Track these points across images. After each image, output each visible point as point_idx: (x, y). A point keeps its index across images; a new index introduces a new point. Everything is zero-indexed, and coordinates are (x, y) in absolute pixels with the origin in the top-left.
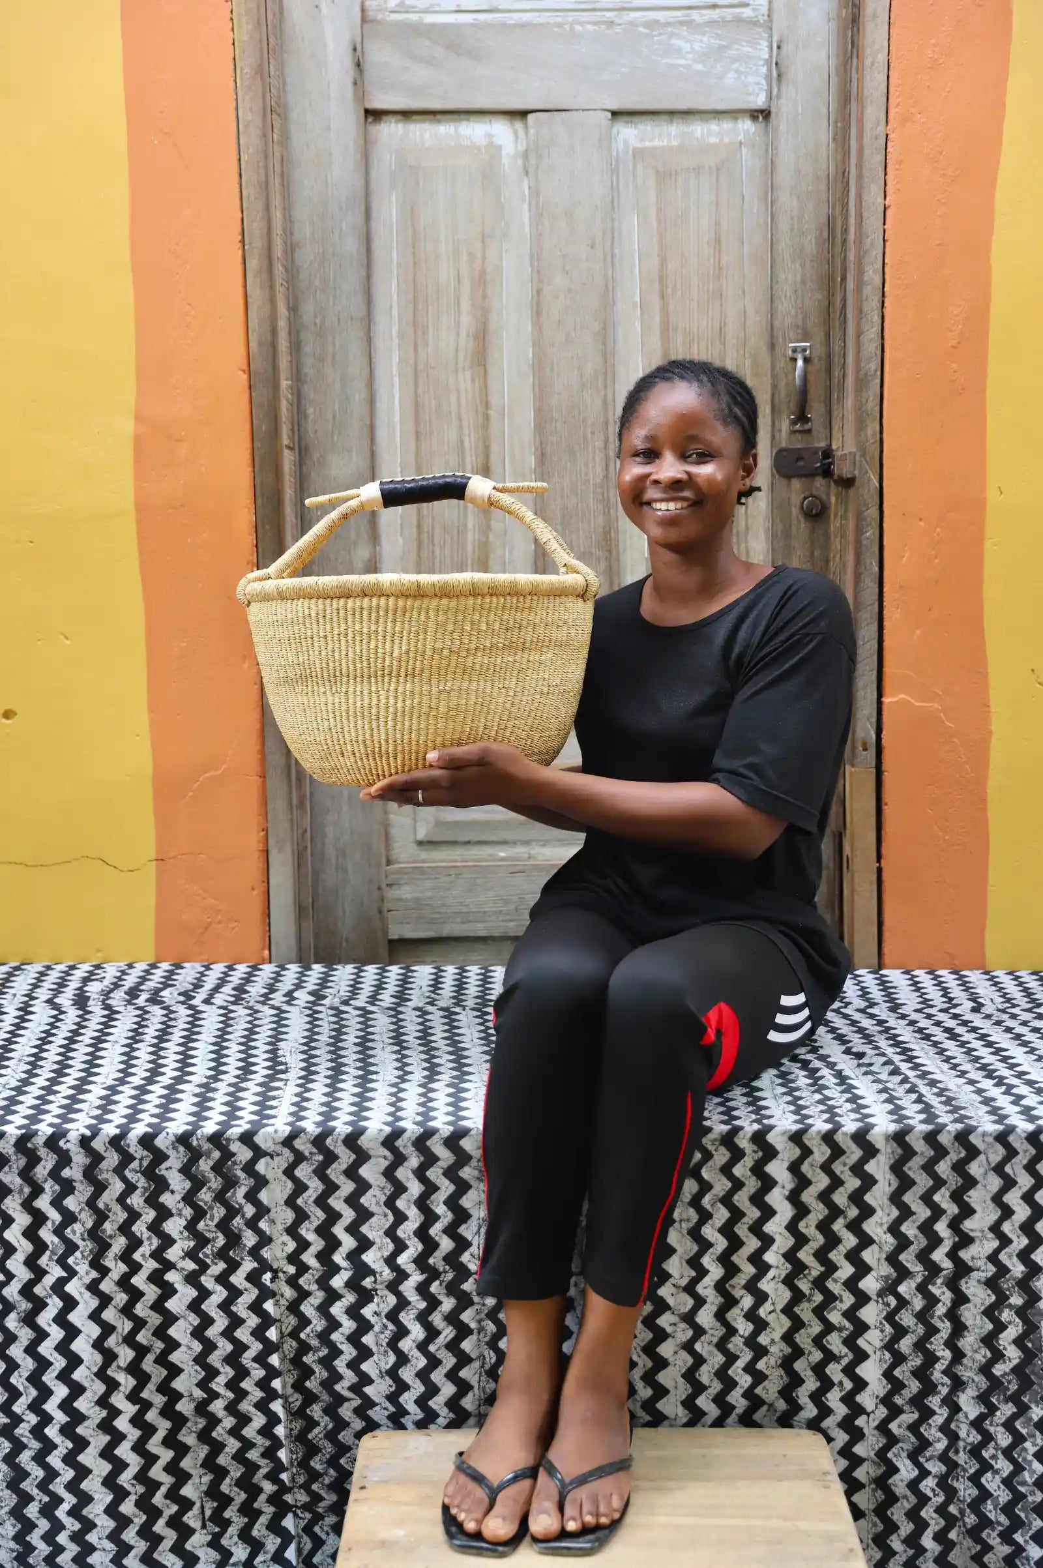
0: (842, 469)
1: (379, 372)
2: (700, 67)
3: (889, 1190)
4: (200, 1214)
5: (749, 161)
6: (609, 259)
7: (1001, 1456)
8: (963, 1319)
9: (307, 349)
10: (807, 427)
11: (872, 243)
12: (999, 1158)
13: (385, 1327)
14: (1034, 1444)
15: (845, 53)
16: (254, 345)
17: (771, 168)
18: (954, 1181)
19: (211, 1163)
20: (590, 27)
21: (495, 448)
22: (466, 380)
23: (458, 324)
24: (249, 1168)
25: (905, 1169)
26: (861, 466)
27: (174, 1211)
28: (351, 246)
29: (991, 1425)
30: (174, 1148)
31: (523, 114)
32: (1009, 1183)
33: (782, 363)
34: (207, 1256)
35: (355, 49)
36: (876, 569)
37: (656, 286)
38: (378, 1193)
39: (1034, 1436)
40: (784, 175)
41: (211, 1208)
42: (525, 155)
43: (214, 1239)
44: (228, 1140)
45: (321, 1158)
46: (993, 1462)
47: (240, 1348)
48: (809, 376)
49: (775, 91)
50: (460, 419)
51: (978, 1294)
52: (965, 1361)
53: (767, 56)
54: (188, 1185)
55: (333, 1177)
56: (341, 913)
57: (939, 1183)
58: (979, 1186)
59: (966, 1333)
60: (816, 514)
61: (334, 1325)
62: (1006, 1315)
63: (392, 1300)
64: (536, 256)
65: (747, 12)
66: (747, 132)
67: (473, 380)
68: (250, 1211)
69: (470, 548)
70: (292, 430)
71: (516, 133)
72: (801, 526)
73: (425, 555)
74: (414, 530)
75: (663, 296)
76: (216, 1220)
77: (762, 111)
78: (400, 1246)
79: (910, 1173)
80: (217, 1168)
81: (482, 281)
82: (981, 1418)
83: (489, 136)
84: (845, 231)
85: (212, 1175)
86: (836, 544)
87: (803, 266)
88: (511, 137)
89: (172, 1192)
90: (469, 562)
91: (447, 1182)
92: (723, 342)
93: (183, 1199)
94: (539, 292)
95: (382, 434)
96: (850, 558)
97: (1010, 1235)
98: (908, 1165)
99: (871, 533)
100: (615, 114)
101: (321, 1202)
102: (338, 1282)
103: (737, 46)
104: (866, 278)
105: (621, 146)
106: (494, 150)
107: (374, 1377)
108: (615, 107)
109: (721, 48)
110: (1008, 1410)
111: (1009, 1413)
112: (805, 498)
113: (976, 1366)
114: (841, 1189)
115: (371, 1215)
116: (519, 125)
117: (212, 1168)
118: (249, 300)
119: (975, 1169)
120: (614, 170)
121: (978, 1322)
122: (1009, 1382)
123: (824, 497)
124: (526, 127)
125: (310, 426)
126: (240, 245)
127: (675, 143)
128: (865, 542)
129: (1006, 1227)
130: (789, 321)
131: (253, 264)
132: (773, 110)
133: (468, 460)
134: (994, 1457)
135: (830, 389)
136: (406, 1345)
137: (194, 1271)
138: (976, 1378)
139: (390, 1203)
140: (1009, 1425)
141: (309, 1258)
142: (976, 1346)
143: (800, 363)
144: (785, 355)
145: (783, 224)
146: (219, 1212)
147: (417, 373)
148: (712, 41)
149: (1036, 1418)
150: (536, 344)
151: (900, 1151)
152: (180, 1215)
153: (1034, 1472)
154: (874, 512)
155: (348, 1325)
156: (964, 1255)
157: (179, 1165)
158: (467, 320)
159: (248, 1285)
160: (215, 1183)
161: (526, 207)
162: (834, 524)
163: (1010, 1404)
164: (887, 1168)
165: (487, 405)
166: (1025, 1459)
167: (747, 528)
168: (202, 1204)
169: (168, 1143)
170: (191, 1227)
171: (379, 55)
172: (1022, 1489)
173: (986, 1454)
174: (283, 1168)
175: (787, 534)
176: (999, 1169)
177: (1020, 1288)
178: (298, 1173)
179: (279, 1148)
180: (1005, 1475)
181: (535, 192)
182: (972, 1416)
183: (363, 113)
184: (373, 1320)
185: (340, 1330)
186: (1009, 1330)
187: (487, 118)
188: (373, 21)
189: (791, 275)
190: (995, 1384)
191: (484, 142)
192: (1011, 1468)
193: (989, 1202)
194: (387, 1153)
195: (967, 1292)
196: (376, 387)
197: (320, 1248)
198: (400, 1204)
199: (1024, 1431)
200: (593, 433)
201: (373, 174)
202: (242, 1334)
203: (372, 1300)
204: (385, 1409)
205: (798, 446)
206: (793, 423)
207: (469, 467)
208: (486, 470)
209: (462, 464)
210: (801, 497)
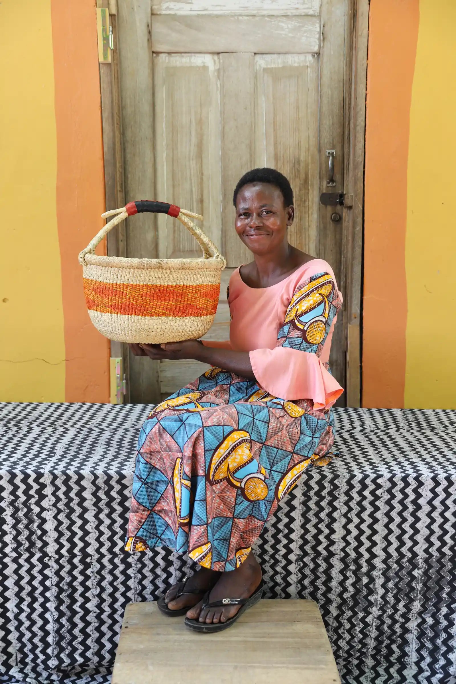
0: (348, 201)
1: (158, 160)
2: (290, 35)
3: (300, 524)
4: (19, 533)
5: (311, 74)
6: (253, 114)
7: (346, 633)
8: (332, 575)
9: (128, 151)
10: (334, 185)
11: (360, 109)
12: (345, 511)
13: (96, 577)
14: (359, 628)
15: (351, 29)
16: (106, 149)
17: (320, 77)
18: (327, 520)
19: (23, 513)
20: (246, 18)
21: (205, 192)
22: (193, 164)
23: (190, 140)
24: (39, 515)
25: (307, 515)
26: (355, 200)
27: (8, 532)
28: (146, 108)
29: (342, 619)
30: (8, 507)
31: (219, 53)
32: (349, 521)
33: (323, 157)
34: (21, 550)
35: (148, 26)
36: (361, 243)
37: (272, 126)
38: (92, 524)
39: (359, 624)
40: (326, 79)
41: (23, 531)
42: (219, 71)
43: (25, 544)
44: (30, 504)
45: (68, 511)
46: (343, 635)
47: (34, 589)
48: (334, 164)
49: (322, 45)
50: (191, 180)
51: (338, 565)
52: (332, 592)
53: (318, 30)
54: (14, 521)
55: (73, 518)
56: (141, 382)
57: (321, 521)
58: (337, 522)
59: (333, 581)
60: (338, 220)
61: (75, 578)
62: (349, 573)
63: (99, 566)
64: (223, 113)
65: (311, 12)
66: (310, 61)
67: (196, 164)
68: (39, 532)
70: (122, 184)
71: (215, 61)
72: (331, 226)
73: (176, 236)
74: (172, 226)
75: (274, 130)
76: (25, 536)
77: (316, 53)
78: (102, 545)
79: (309, 517)
80: (26, 515)
81: (200, 123)
82: (338, 616)
83: (203, 62)
84: (350, 104)
85: (23, 518)
86: (345, 232)
87: (333, 118)
88: (213, 63)
89: (8, 524)
91: (120, 519)
92: (299, 148)
93: (12, 527)
94: (224, 128)
95: (159, 186)
96: (350, 239)
97: (350, 541)
98: (308, 514)
99: (359, 228)
100: (255, 54)
101: (69, 528)
102: (76, 561)
103: (306, 26)
104: (358, 123)
105: (258, 67)
106: (205, 68)
107: (91, 598)
108: (256, 51)
109: (300, 26)
110: (349, 613)
111: (349, 615)
112: (332, 214)
113: (337, 593)
114: (281, 523)
115: (89, 533)
116: (216, 57)
117: (24, 515)
118: (104, 131)
119: (335, 515)
120: (256, 78)
121: (338, 576)
122: (350, 602)
123: (340, 213)
124: (219, 58)
125: (129, 182)
126: (100, 107)
127: (280, 66)
128: (356, 232)
129: (348, 538)
130: (326, 140)
131: (105, 115)
132: (321, 52)
133: (195, 197)
134: (343, 633)
135: (343, 169)
136: (104, 584)
137: (16, 557)
138: (337, 599)
139: (97, 528)
140: (349, 620)
141: (64, 551)
142: (337, 586)
143: (331, 158)
144: (325, 154)
145: (325, 101)
146: (26, 533)
147: (173, 161)
148: (296, 24)
149: (360, 617)
150: (223, 150)
151: (305, 508)
152: (11, 533)
153: (359, 638)
154: (360, 220)
155: (81, 578)
156: (332, 549)
157: (10, 514)
158: (194, 140)
159: (38, 563)
160: (25, 521)
161: (219, 92)
162: (345, 224)
163: (350, 612)
164: (300, 515)
165: (202, 174)
166: (355, 634)
167: (309, 226)
168: (20, 529)
169: (5, 505)
170: (15, 538)
171: (158, 28)
172: (354, 644)
173: (340, 632)
174: (53, 516)
175: (325, 228)
176: (345, 515)
177: (354, 562)
178: (59, 517)
179: (51, 507)
180: (347, 640)
181: (223, 86)
182: (335, 615)
183: (151, 54)
184: (91, 575)
185: (77, 580)
186: (350, 580)
187: (202, 55)
188: (157, 15)
189: (327, 122)
190: (344, 601)
191: (201, 65)
192: (350, 637)
193: (341, 528)
194: (95, 508)
195: (333, 564)
196: (157, 167)
197: (68, 547)
198: (102, 528)
199: (355, 623)
201: (156, 78)
202: (35, 583)
203: (90, 567)
204: (95, 612)
205: (330, 192)
206: (328, 183)
207: (194, 200)
208: (201, 201)
209: (192, 199)
210: (331, 213)
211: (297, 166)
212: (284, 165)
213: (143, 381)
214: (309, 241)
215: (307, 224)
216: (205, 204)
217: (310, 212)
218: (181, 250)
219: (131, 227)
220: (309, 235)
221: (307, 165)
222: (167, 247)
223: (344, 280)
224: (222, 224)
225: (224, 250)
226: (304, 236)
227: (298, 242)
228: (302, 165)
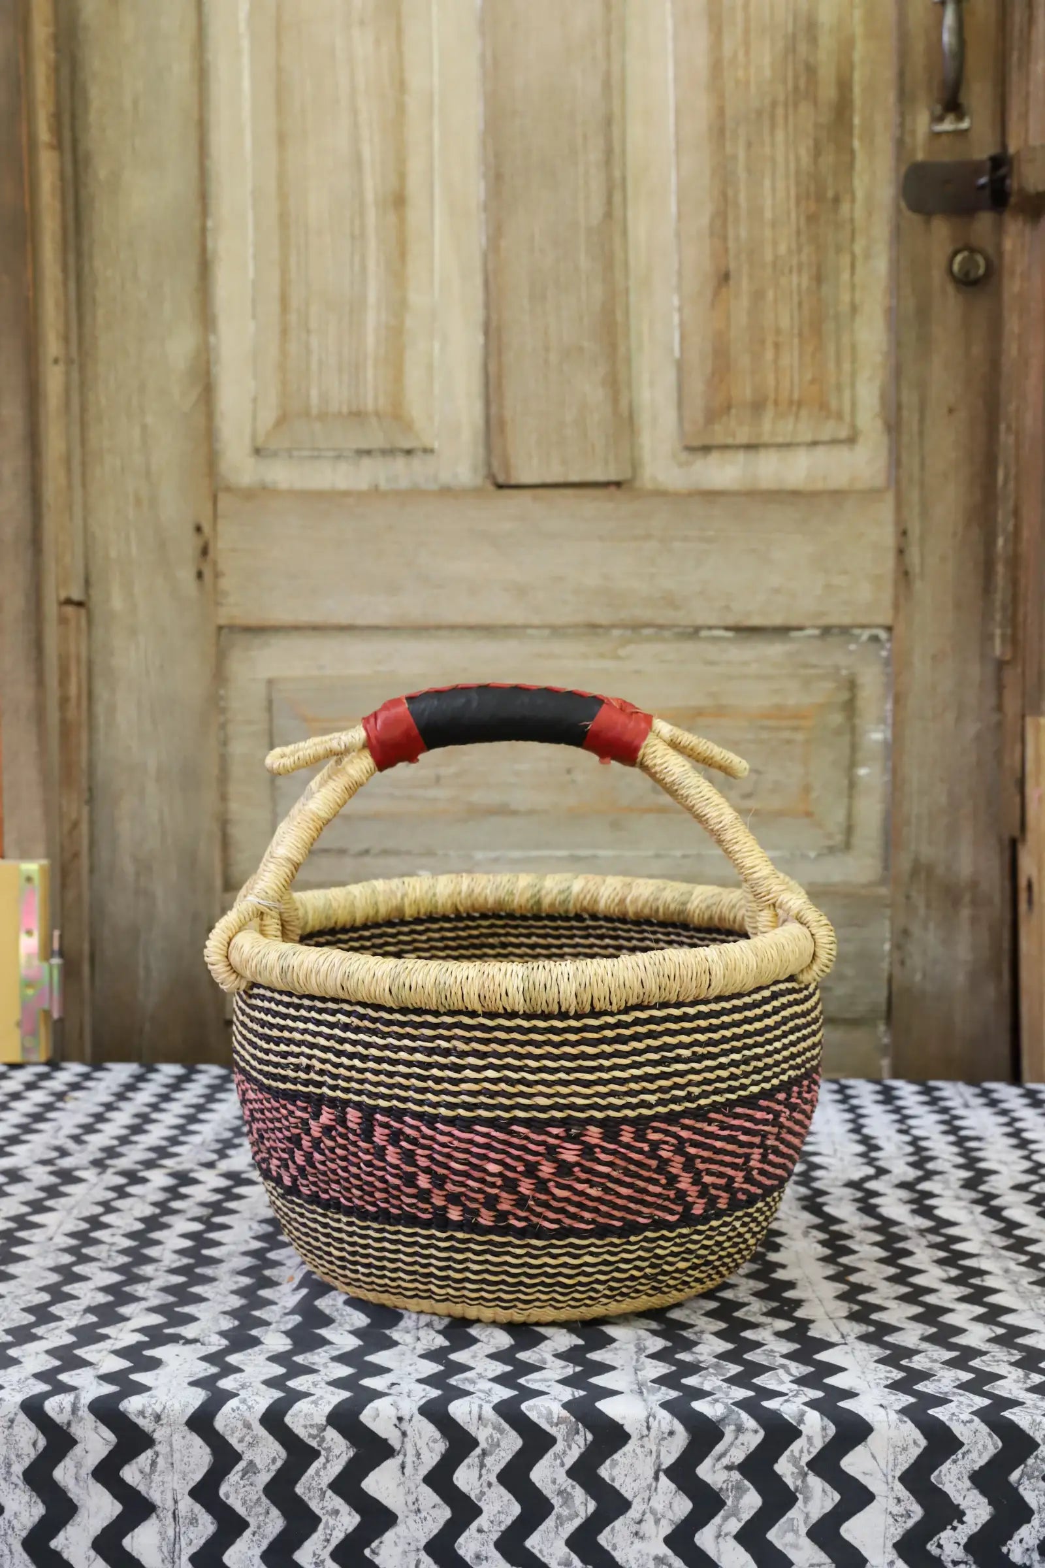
1: (216, 27)
10: (965, 125)
21: (415, 167)
22: (363, 45)
33: (918, 10)
48: (966, 34)
50: (355, 112)
56: (142, 973)
60: (979, 278)
67: (377, 42)
69: (370, 340)
72: (948, 301)
73: (293, 349)
74: (275, 307)
86: (1012, 324)
90: (370, 363)
95: (221, 140)
123: (990, 250)
125: (93, 117)
133: (370, 183)
135: (1003, 53)
143: (951, 8)
147: (280, 30)
162: (1011, 291)
165: (401, 86)
167: (853, 308)
175: (923, 314)
196: (210, 56)
200: (585, 137)
205: (946, 158)
206: (940, 119)
207: (370, 197)
208: (399, 201)
209: (359, 193)
210: (949, 249)
211: (803, 48)
212: (747, 44)
213: (148, 968)
214: (853, 374)
215: (846, 297)
216: (415, 216)
217: (858, 248)
218: (314, 411)
219: (101, 312)
220: (853, 347)
221: (847, 46)
222: (255, 400)
223: (1010, 527)
224: (487, 306)
225: (494, 409)
226: (831, 349)
227: (809, 377)
228: (826, 42)
